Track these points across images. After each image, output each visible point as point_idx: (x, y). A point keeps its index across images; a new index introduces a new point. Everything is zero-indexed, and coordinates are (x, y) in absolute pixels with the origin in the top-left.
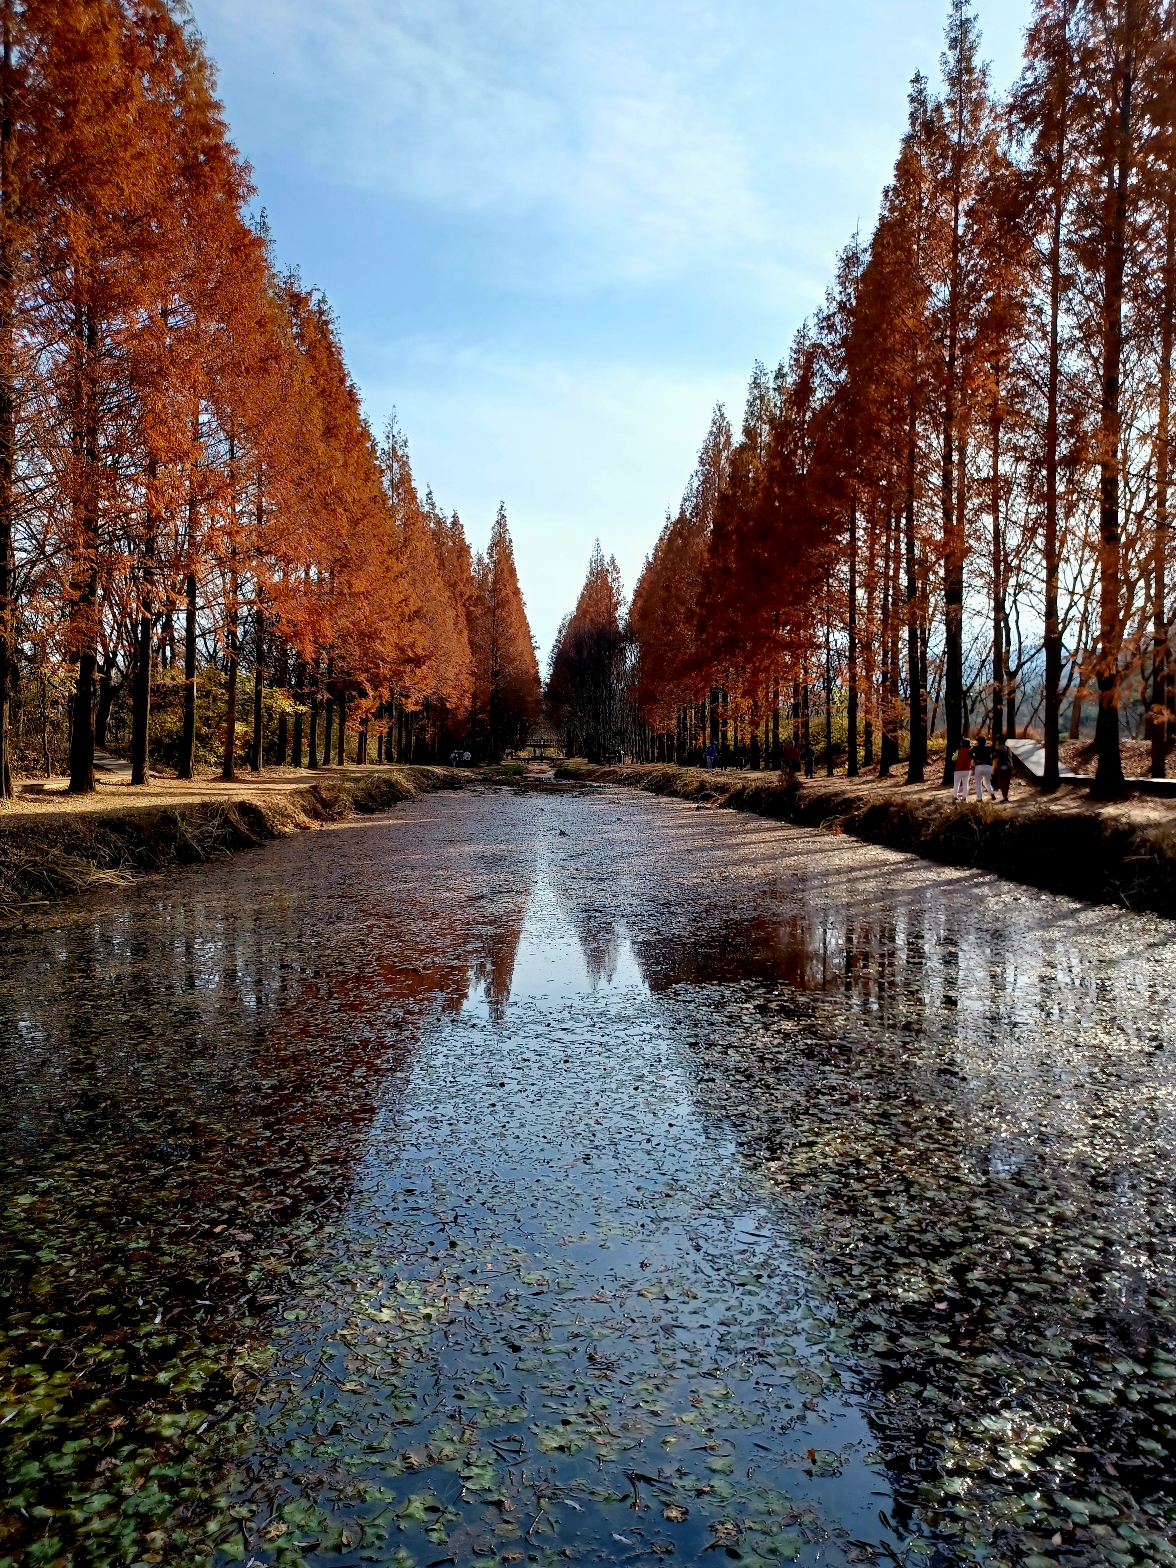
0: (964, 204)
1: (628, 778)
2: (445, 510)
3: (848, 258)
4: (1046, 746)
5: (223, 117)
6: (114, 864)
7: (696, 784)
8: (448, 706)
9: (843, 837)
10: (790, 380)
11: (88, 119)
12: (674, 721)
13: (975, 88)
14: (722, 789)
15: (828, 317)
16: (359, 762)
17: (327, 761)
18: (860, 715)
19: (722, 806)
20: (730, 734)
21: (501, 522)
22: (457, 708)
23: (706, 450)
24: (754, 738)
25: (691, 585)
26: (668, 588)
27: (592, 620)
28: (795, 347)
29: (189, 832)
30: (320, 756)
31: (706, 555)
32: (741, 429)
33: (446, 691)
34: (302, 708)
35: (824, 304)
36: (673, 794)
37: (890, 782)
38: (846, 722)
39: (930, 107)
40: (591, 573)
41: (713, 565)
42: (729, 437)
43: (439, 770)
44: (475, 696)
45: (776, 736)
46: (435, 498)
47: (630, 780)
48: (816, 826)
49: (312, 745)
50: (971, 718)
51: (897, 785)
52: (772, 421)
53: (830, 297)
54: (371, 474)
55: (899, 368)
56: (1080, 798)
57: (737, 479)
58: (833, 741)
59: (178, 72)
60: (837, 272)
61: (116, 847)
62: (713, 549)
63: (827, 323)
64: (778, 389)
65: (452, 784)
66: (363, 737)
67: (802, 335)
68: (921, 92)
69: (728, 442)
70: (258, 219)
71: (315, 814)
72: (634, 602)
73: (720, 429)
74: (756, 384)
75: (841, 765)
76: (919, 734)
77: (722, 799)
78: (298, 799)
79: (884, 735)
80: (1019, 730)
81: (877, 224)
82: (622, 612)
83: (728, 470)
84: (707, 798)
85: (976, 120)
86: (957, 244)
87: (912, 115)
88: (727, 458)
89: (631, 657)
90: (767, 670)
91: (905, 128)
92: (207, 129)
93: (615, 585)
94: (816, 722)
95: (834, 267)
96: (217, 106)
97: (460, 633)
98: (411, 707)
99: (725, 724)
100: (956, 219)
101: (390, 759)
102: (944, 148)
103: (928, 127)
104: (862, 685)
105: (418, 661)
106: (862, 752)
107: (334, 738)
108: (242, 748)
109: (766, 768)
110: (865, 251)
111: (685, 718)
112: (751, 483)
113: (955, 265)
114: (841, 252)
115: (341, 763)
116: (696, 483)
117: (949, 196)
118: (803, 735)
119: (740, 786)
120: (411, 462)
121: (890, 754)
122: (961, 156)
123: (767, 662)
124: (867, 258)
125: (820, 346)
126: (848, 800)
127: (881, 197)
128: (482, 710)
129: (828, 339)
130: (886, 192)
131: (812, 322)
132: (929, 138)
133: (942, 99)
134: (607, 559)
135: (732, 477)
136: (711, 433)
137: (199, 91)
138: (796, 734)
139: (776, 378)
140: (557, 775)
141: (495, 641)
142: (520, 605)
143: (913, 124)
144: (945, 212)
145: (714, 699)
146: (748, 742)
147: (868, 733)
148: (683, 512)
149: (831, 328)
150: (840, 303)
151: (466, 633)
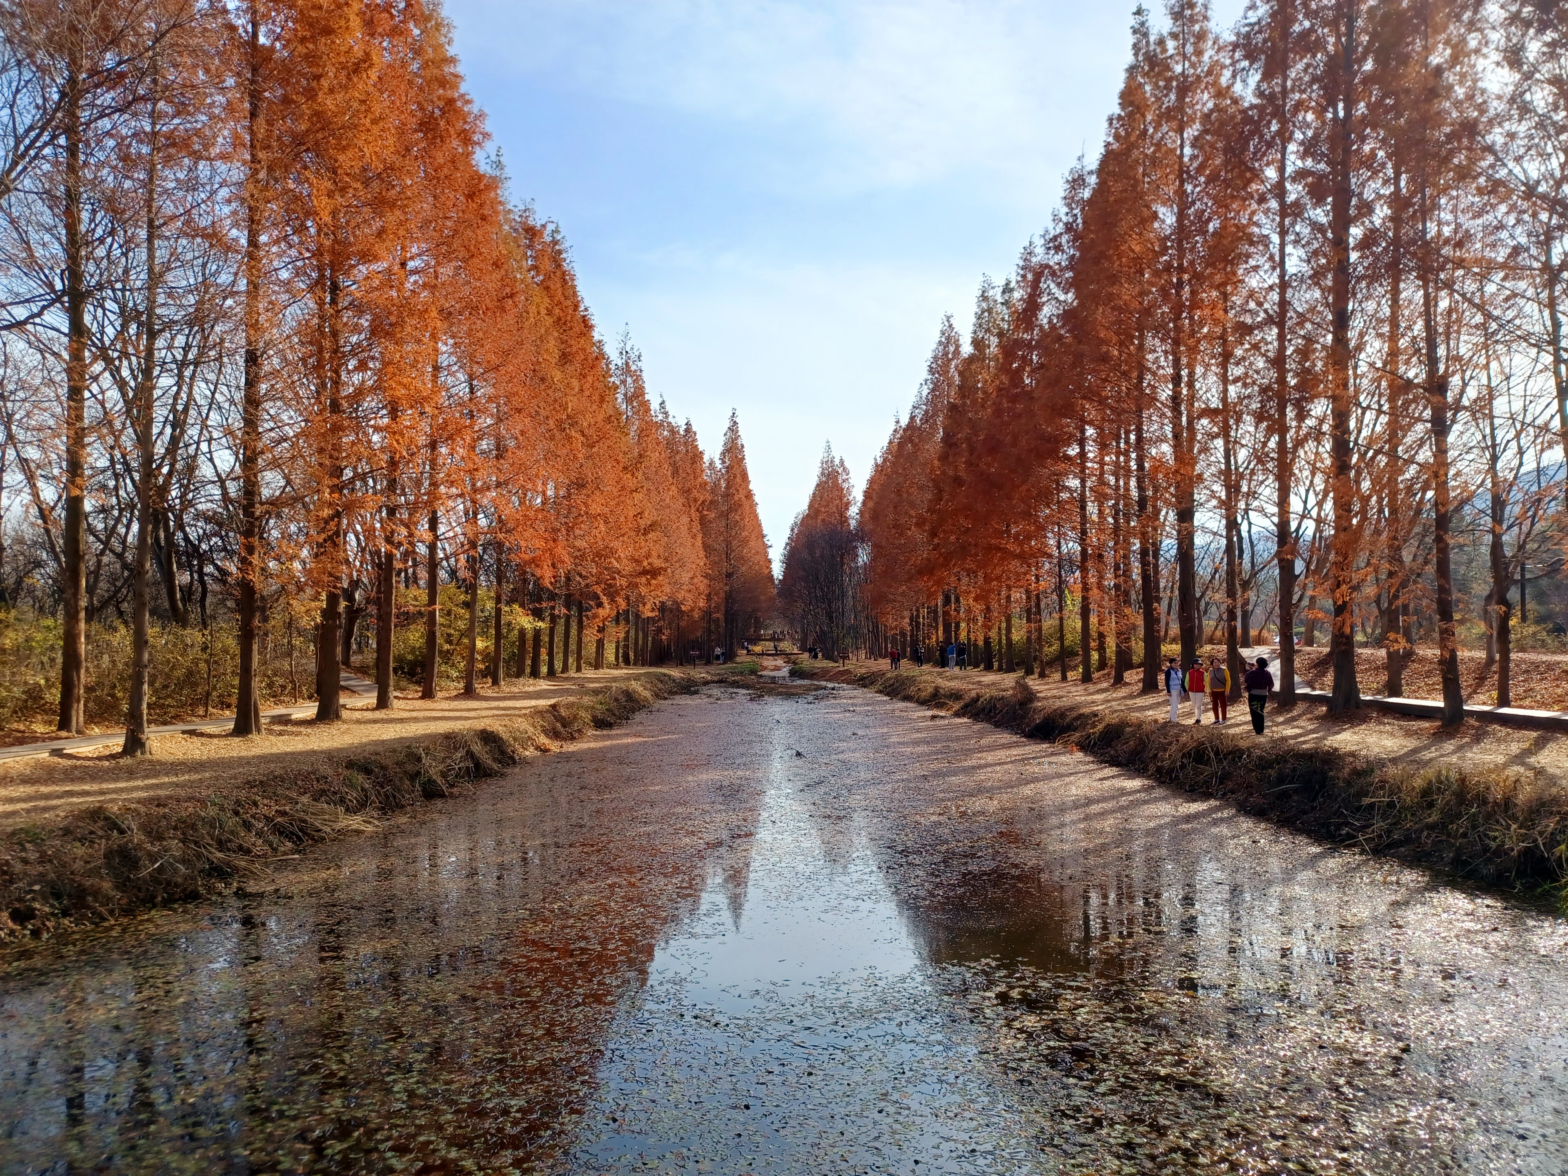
0: (1189, 133)
1: (862, 678)
2: (679, 420)
3: (1074, 180)
4: (1280, 656)
5: (460, 69)
6: (362, 805)
7: (930, 690)
8: (683, 608)
9: (1079, 755)
10: (1017, 295)
11: (331, 91)
12: (907, 620)
13: (1197, 21)
14: (956, 696)
15: (1055, 238)
16: (597, 667)
17: (565, 669)
18: (1093, 620)
19: (957, 715)
20: (963, 633)
21: (733, 428)
22: (692, 610)
23: (935, 358)
24: (987, 641)
25: (921, 488)
26: (899, 492)
27: (823, 520)
28: (1021, 263)
29: (432, 768)
30: (558, 665)
31: (936, 463)
32: (969, 340)
33: (680, 596)
34: (541, 625)
35: (1051, 225)
36: (907, 698)
37: (1123, 692)
38: (1079, 625)
39: (1152, 39)
40: (823, 474)
41: (944, 473)
42: (958, 346)
43: (675, 673)
44: (709, 597)
45: (1009, 639)
46: (669, 407)
47: (864, 681)
48: (1052, 741)
49: (551, 654)
50: (1205, 622)
51: (1131, 696)
52: (1001, 335)
53: (1056, 219)
54: (605, 393)
55: (1126, 292)
56: (1317, 718)
57: (965, 390)
58: (1067, 643)
59: (416, 32)
60: (1063, 194)
61: (363, 789)
62: (944, 458)
63: (1054, 244)
64: (1006, 303)
65: (688, 688)
66: (600, 644)
67: (1029, 253)
68: (1142, 24)
69: (957, 352)
70: (494, 158)
71: (555, 735)
72: (864, 503)
73: (949, 339)
74: (984, 297)
75: (1075, 668)
76: (1153, 641)
77: (957, 706)
78: (538, 719)
79: (1117, 646)
80: (1253, 633)
81: (1103, 152)
82: (853, 511)
83: (957, 379)
84: (940, 706)
85: (1199, 53)
86: (1183, 175)
87: (1135, 46)
88: (956, 367)
89: (863, 557)
90: (998, 579)
91: (1129, 58)
92: (443, 83)
93: (845, 485)
94: (1049, 623)
95: (1060, 189)
96: (453, 60)
97: (694, 537)
98: (647, 614)
99: (958, 626)
100: (1182, 146)
101: (627, 661)
102: (1169, 80)
103: (1151, 59)
104: (1095, 593)
105: (653, 572)
106: (1095, 656)
107: (573, 647)
108: (483, 661)
109: (1000, 669)
110: (1091, 173)
111: (918, 616)
112: (980, 394)
113: (1181, 193)
114: (1067, 174)
115: (579, 669)
116: (925, 392)
117: (1174, 125)
118: (1036, 639)
119: (973, 694)
120: (645, 376)
121: (1124, 662)
122: (1186, 87)
123: (998, 571)
124: (1093, 180)
125: (1047, 266)
126: (1081, 716)
127: (1106, 124)
128: (717, 608)
129: (1055, 259)
130: (1111, 119)
131: (1039, 242)
132: (1151, 69)
133: (1165, 32)
134: (837, 462)
135: (960, 387)
136: (940, 343)
137: (438, 48)
138: (1029, 639)
139: (1004, 292)
140: (793, 674)
141: (728, 543)
142: (753, 506)
143: (1136, 55)
144: (1170, 140)
145: (947, 601)
146: (981, 643)
147: (1101, 636)
148: (912, 418)
149: (1058, 248)
150: (1066, 224)
151: (700, 536)
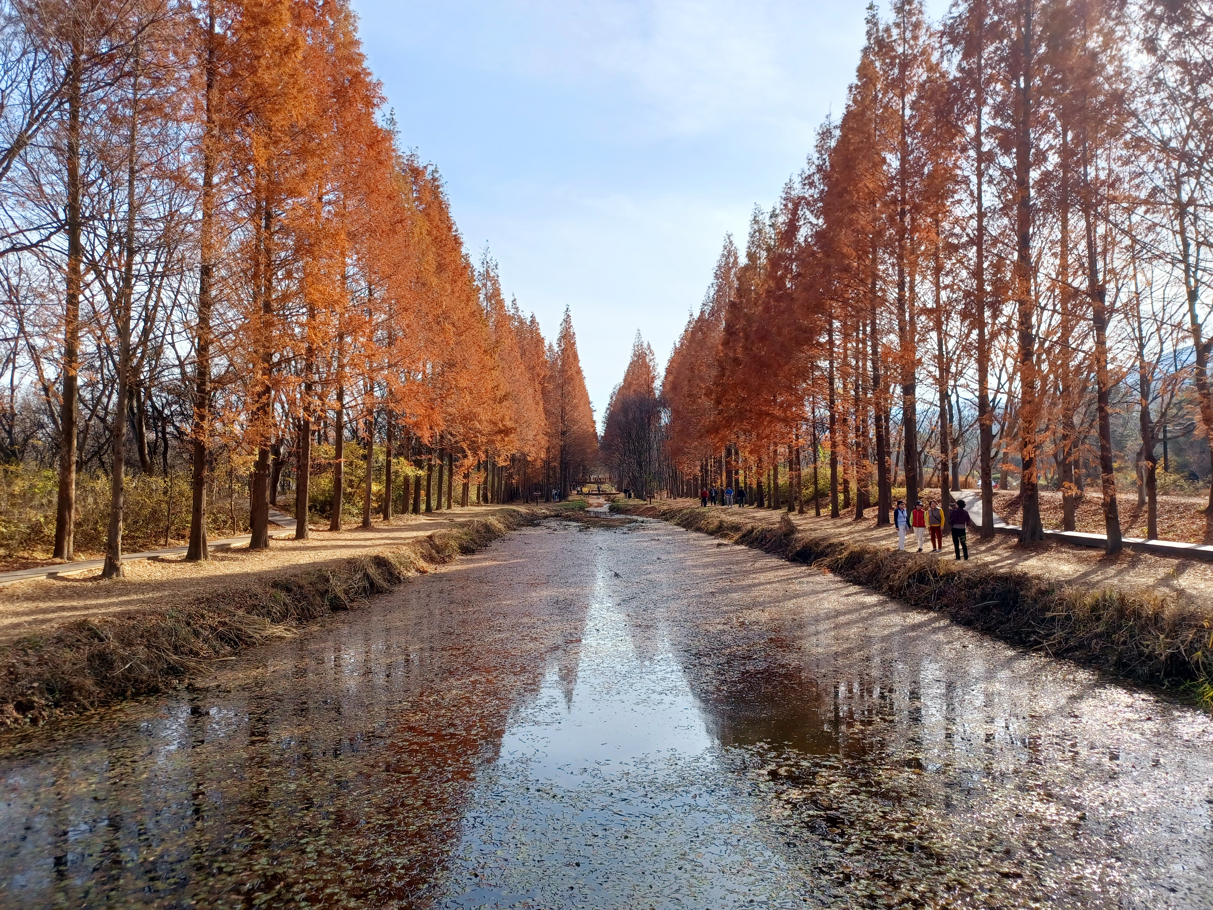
0: (910, 97)
1: (664, 514)
2: (526, 314)
3: (823, 133)
4: (982, 497)
5: (363, 50)
6: (283, 619)
7: (716, 523)
8: (529, 459)
10: (781, 219)
11: (268, 68)
12: (699, 468)
13: (914, 14)
14: (736, 528)
15: (809, 177)
16: (463, 505)
17: (439, 507)
18: (840, 469)
19: (737, 543)
20: (741, 478)
21: (567, 320)
22: (535, 460)
23: (720, 267)
24: (759, 485)
25: (709, 366)
26: (692, 369)
27: (635, 391)
28: (784, 195)
29: (338, 587)
30: (434, 504)
31: (720, 347)
32: (745, 254)
33: (526, 450)
34: (421, 472)
35: (806, 167)
36: (699, 530)
37: (863, 525)
38: (829, 472)
39: (881, 27)
40: (635, 355)
41: (726, 355)
42: (736, 258)
43: (523, 509)
44: (548, 450)
45: (776, 484)
46: (519, 304)
47: (666, 516)
48: (809, 564)
49: (428, 495)
50: (924, 471)
51: (869, 529)
52: (769, 249)
53: (810, 161)
54: (471, 294)
55: (863, 219)
56: (1011, 547)
57: (741, 292)
58: (820, 487)
59: (331, 22)
60: (815, 143)
61: (285, 604)
62: (726, 343)
63: (808, 181)
64: (772, 225)
65: (532, 521)
66: (466, 487)
67: (789, 187)
68: (874, 16)
69: (735, 262)
70: (389, 116)
71: (431, 559)
72: (666, 377)
73: (730, 253)
74: (756, 221)
75: (826, 506)
76: (885, 485)
77: (736, 537)
78: (418, 547)
79: (858, 490)
81: (845, 112)
82: (658, 384)
83: (736, 284)
84: (724, 536)
85: (915, 38)
86: (904, 130)
87: (868, 32)
88: (735, 273)
89: (665, 418)
90: (767, 437)
91: (863, 42)
92: (350, 60)
93: (651, 364)
94: (806, 471)
95: (813, 139)
96: (358, 43)
97: (537, 403)
98: (501, 463)
99: (737, 473)
100: (903, 108)
101: (486, 500)
102: (893, 58)
103: (880, 42)
104: (841, 449)
105: (506, 432)
106: (841, 496)
107: (445, 489)
108: (377, 501)
109: (769, 507)
110: (836, 127)
111: (707, 465)
112: (753, 295)
113: (903, 144)
114: (818, 128)
115: (449, 507)
116: (712, 292)
117: (898, 91)
118: (797, 483)
119: (749, 527)
120: (500, 280)
122: (906, 64)
123: (767, 431)
124: (837, 133)
125: (804, 198)
126: (831, 545)
127: (847, 91)
128: (554, 459)
129: (810, 193)
130: (851, 88)
131: (797, 180)
132: (880, 50)
133: (891, 22)
134: (645, 345)
135: (738, 290)
136: (723, 255)
137: (346, 34)
138: (791, 483)
139: (771, 217)
140: (612, 510)
141: (563, 409)
142: (582, 379)
143: (869, 39)
144: (896, 104)
145: (729, 453)
146: (754, 486)
147: (846, 482)
148: (702, 313)
149: (812, 184)
150: (817, 166)
151: (541, 403)
